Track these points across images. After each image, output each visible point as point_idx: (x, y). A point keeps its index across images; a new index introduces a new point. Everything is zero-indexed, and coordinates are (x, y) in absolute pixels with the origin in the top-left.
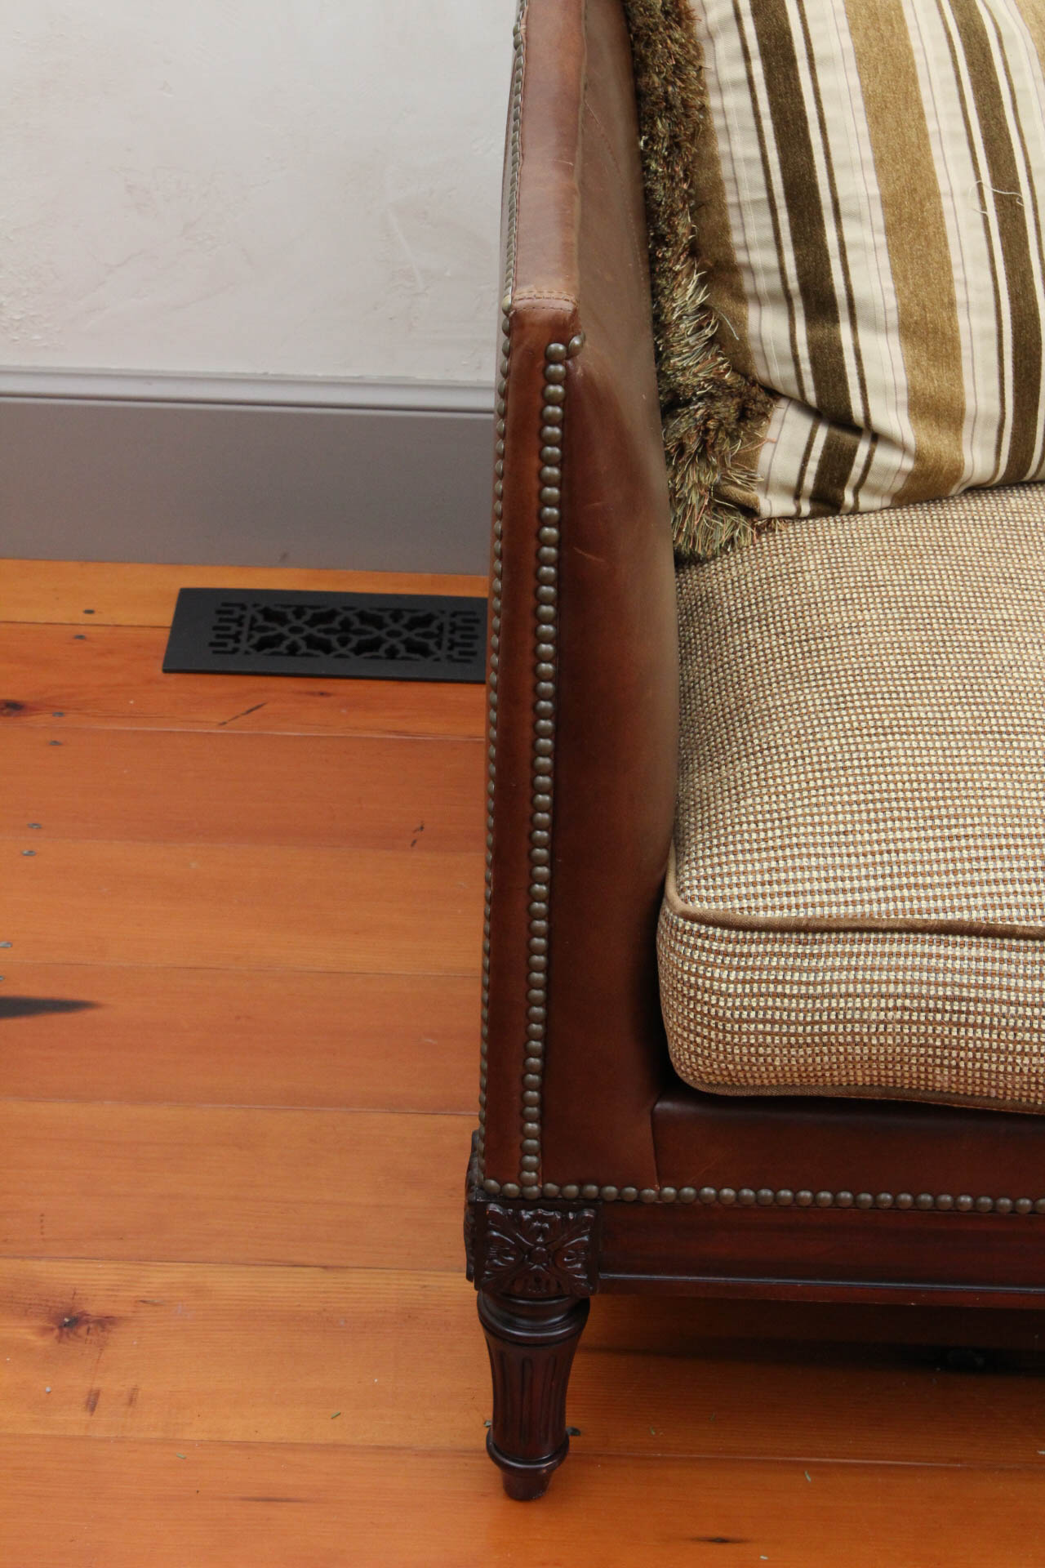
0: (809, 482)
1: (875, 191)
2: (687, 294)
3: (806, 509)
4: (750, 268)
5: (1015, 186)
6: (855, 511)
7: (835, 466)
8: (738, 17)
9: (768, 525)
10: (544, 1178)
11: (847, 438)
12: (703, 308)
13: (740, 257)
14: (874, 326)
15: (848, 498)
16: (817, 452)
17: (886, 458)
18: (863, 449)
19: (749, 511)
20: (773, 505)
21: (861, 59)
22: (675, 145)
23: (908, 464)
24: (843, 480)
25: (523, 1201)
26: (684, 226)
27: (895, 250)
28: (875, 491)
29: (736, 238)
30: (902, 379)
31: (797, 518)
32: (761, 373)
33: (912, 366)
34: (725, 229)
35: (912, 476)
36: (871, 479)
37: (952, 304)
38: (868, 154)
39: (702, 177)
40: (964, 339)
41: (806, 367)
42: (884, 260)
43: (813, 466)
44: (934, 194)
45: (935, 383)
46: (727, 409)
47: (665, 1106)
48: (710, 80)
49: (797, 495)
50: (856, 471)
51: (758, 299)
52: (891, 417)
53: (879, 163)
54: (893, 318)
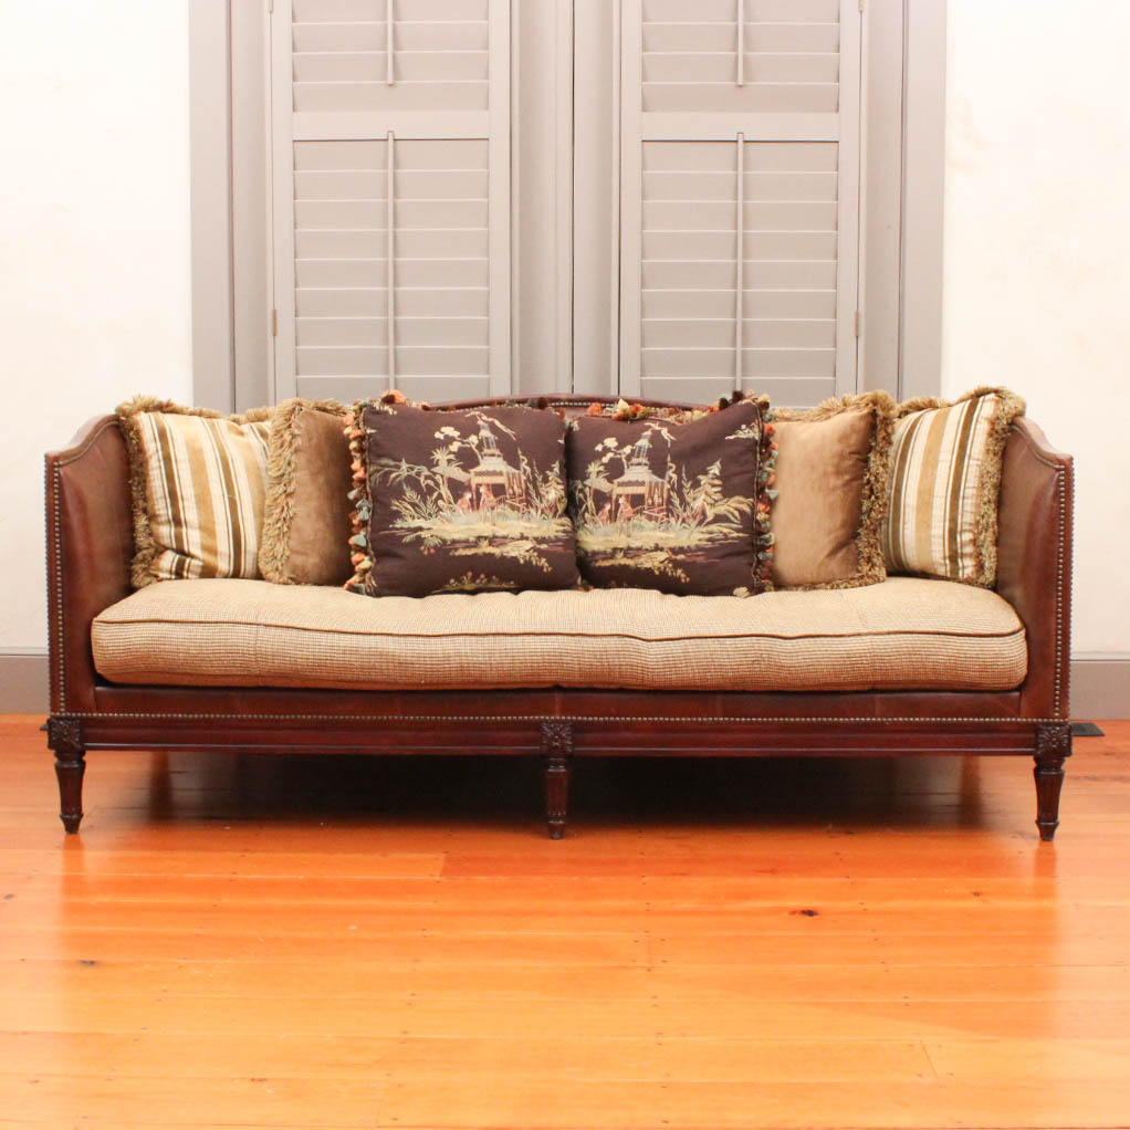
0: (174, 569)
1: (193, 493)
2: (142, 521)
3: (173, 577)
4: (159, 515)
5: (234, 494)
6: (187, 578)
7: (180, 565)
8: (157, 451)
9: (161, 580)
10: (67, 710)
11: (183, 557)
12: (147, 525)
13: (158, 512)
14: (192, 527)
15: (185, 574)
16: (176, 561)
17: (194, 562)
18: (188, 560)
19: (156, 576)
20: (161, 575)
21: (190, 461)
22: (139, 483)
23: (201, 564)
24: (183, 569)
25: (59, 719)
26: (141, 502)
27: (198, 508)
28: (193, 572)
29: (156, 507)
30: (199, 540)
31: (170, 579)
32: (162, 542)
33: (202, 537)
34: (153, 505)
35: (204, 567)
36: (191, 568)
37: (214, 522)
38: (191, 484)
39: (148, 493)
40: (217, 532)
41: (173, 539)
42: (195, 511)
43: (175, 564)
44: (209, 494)
45: (209, 542)
46: (152, 551)
47: (98, 688)
48: (150, 467)
49: (171, 572)
50: (186, 566)
51: (162, 523)
52: (195, 550)
53: (194, 486)
54: (197, 526)
